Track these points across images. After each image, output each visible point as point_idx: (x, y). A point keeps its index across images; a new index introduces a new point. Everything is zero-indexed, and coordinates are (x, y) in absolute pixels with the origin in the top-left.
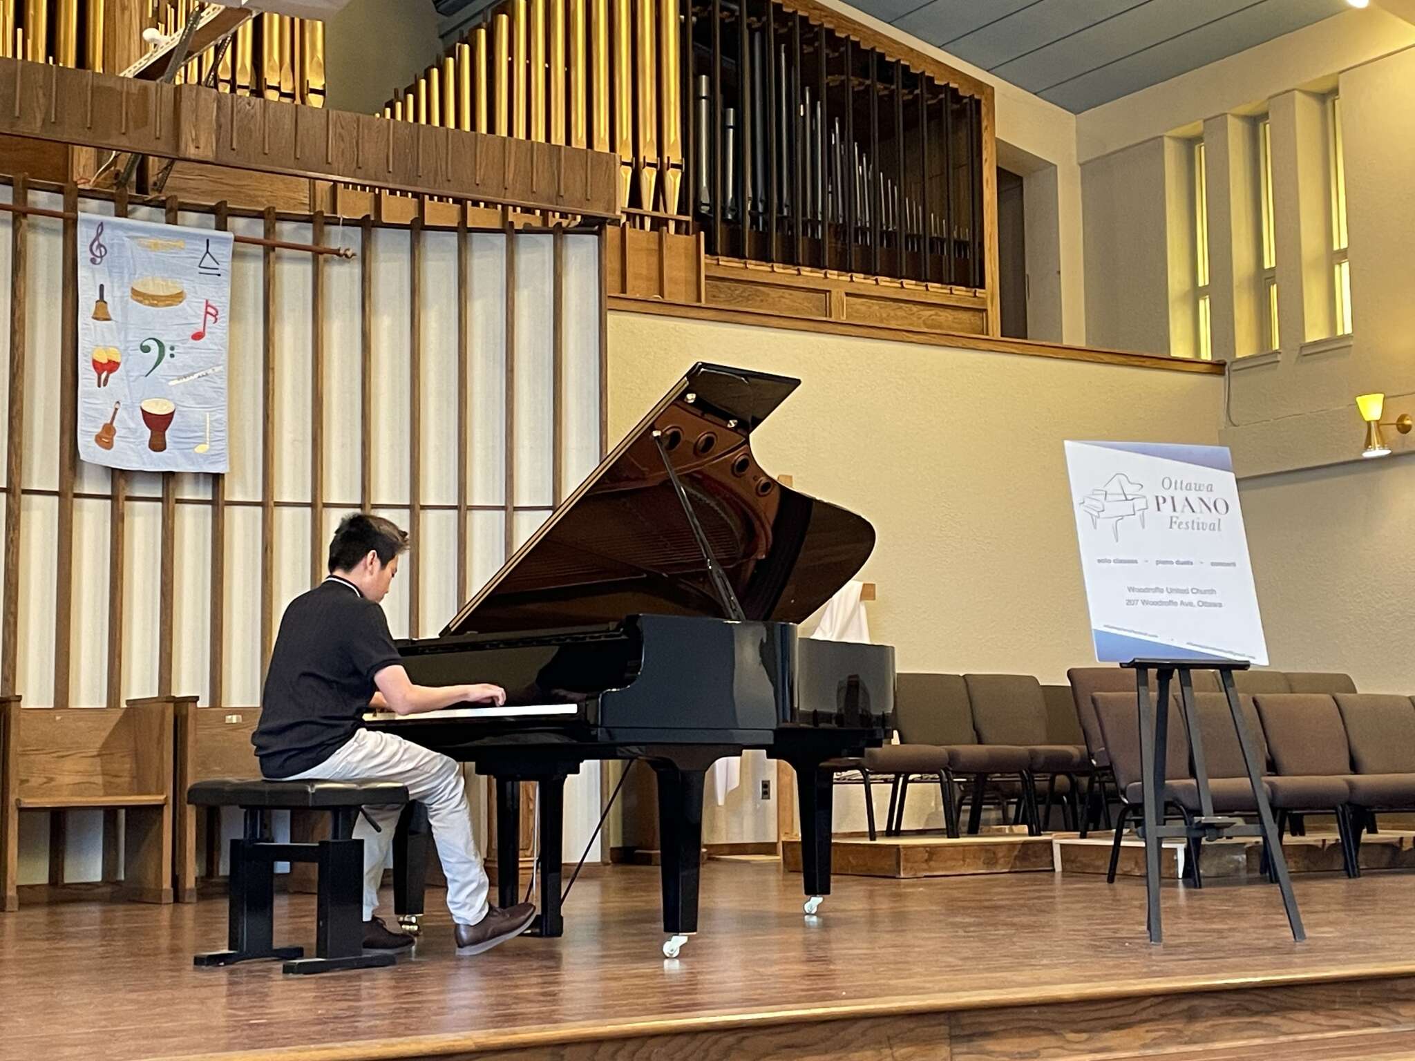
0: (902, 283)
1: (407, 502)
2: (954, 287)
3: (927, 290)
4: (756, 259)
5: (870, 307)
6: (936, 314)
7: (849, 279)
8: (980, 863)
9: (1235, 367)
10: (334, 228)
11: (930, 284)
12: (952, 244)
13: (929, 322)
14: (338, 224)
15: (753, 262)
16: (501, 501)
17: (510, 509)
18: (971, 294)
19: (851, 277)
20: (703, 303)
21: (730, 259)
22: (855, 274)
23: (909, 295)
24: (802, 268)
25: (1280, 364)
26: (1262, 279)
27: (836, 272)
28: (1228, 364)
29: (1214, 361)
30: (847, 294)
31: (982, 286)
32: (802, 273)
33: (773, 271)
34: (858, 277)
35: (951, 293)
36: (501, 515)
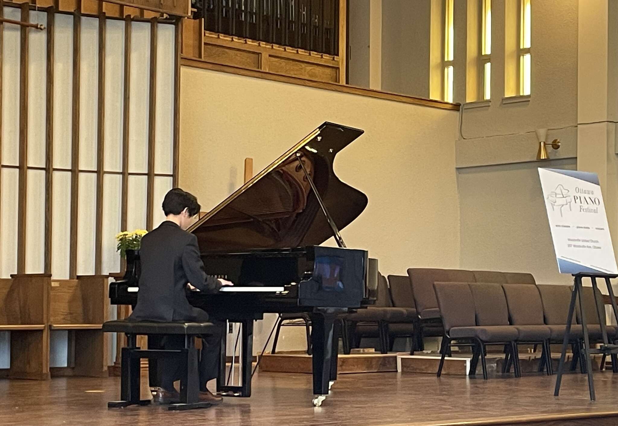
0: (297, 51)
1: (70, 168)
2: (324, 55)
3: (310, 55)
4: (225, 34)
5: (281, 63)
6: (314, 69)
7: (270, 47)
8: (364, 368)
9: (465, 107)
10: (32, 13)
11: (311, 52)
12: (324, 30)
13: (310, 73)
14: (35, 10)
15: (222, 35)
16: (120, 170)
17: (125, 174)
18: (332, 59)
19: (272, 46)
20: (203, 59)
21: (211, 32)
22: (274, 45)
23: (301, 58)
24: (247, 40)
25: (490, 107)
26: (481, 60)
27: (264, 43)
28: (462, 105)
29: (454, 103)
30: (270, 56)
31: (338, 55)
32: (248, 42)
33: (233, 40)
34: (276, 47)
35: (322, 58)
36: (120, 177)
